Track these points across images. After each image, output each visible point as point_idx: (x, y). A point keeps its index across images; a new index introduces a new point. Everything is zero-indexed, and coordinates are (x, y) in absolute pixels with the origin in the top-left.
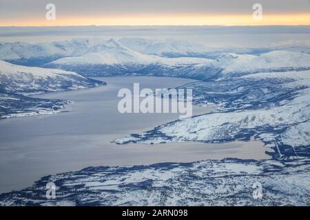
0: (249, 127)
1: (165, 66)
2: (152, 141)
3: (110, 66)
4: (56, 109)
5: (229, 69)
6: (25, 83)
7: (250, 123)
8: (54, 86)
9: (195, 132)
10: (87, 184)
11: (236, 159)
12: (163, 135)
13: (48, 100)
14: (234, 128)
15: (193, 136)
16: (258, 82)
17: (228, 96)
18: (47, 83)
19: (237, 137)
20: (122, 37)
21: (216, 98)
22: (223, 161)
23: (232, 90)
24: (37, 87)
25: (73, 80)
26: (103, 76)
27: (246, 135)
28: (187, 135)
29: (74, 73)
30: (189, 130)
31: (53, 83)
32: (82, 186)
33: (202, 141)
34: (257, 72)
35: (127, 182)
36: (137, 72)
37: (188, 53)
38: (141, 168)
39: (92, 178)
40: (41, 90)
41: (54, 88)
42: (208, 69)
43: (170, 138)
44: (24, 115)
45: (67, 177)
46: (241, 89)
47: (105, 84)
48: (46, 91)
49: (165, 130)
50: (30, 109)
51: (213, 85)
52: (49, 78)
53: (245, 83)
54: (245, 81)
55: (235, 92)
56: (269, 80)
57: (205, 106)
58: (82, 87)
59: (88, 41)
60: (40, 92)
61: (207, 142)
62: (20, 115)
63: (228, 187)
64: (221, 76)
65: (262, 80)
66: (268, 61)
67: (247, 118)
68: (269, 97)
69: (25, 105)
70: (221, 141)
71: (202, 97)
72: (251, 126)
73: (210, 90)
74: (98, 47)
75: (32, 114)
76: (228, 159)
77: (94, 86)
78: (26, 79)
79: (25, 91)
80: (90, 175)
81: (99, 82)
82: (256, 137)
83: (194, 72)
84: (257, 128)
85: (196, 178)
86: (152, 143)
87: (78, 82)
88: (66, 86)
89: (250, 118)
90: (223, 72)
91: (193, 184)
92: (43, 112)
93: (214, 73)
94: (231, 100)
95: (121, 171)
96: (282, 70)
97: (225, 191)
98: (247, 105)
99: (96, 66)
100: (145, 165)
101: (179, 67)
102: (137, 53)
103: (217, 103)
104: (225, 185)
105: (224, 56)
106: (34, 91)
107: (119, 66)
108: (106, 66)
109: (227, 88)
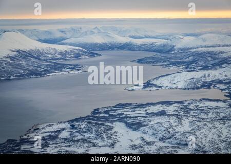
0: (207, 80)
1: (135, 44)
2: (150, 89)
3: (100, 44)
4: (78, 70)
5: (179, 45)
6: (52, 55)
7: (207, 78)
8: (70, 56)
9: (174, 84)
10: (125, 113)
11: (208, 99)
12: (155, 86)
13: (71, 65)
14: (199, 81)
15: (174, 86)
16: (202, 53)
17: (185, 62)
18: (65, 54)
19: (203, 86)
20: (102, 26)
21: (177, 63)
22: (201, 100)
23: (186, 58)
24: (59, 56)
25: (81, 53)
26: (96, 50)
27: (207, 85)
28: (170, 85)
29: (81, 48)
30: (170, 82)
31: (69, 54)
32: (122, 114)
33: (181, 89)
34: (197, 48)
35: (149, 111)
36: (118, 48)
37: (145, 36)
38: (153, 104)
39: (126, 110)
40: (62, 59)
41: (70, 58)
42: (164, 45)
43: (160, 87)
44: (60, 73)
45: (110, 109)
46: (191, 58)
47: (100, 55)
48: (66, 60)
49: (155, 82)
50: (63, 70)
51: (173, 56)
52: (66, 51)
53: (193, 54)
54: (193, 53)
55: (187, 60)
56: (209, 53)
57: (172, 68)
58: (87, 57)
59: (81, 28)
60: (62, 60)
61: (185, 89)
62: (58, 74)
63: (215, 114)
64: (174, 50)
65: (204, 52)
66: (204, 40)
67: (205, 75)
68: (212, 62)
69: (59, 67)
70: (193, 89)
71: (168, 63)
72: (208, 80)
73: (172, 59)
74: (88, 32)
75: (65, 73)
76: (204, 99)
77: (94, 57)
78: (52, 52)
79: (53, 59)
80: (123, 108)
81: (97, 54)
82: (214, 87)
83: (155, 48)
84: (213, 81)
85: (191, 109)
86: (150, 90)
87: (84, 54)
88: (77, 56)
89: (207, 75)
90: (175, 47)
91: (192, 113)
92: (72, 72)
93: (169, 48)
94: (188, 65)
95: (141, 106)
96: (213, 46)
97: (214, 116)
98: (199, 68)
99: (91, 44)
100: (154, 102)
101: (144, 45)
102: (117, 36)
103: (179, 67)
104: (213, 113)
105: (175, 37)
106: (58, 59)
107: (106, 44)
108: (97, 44)
109: (182, 57)
